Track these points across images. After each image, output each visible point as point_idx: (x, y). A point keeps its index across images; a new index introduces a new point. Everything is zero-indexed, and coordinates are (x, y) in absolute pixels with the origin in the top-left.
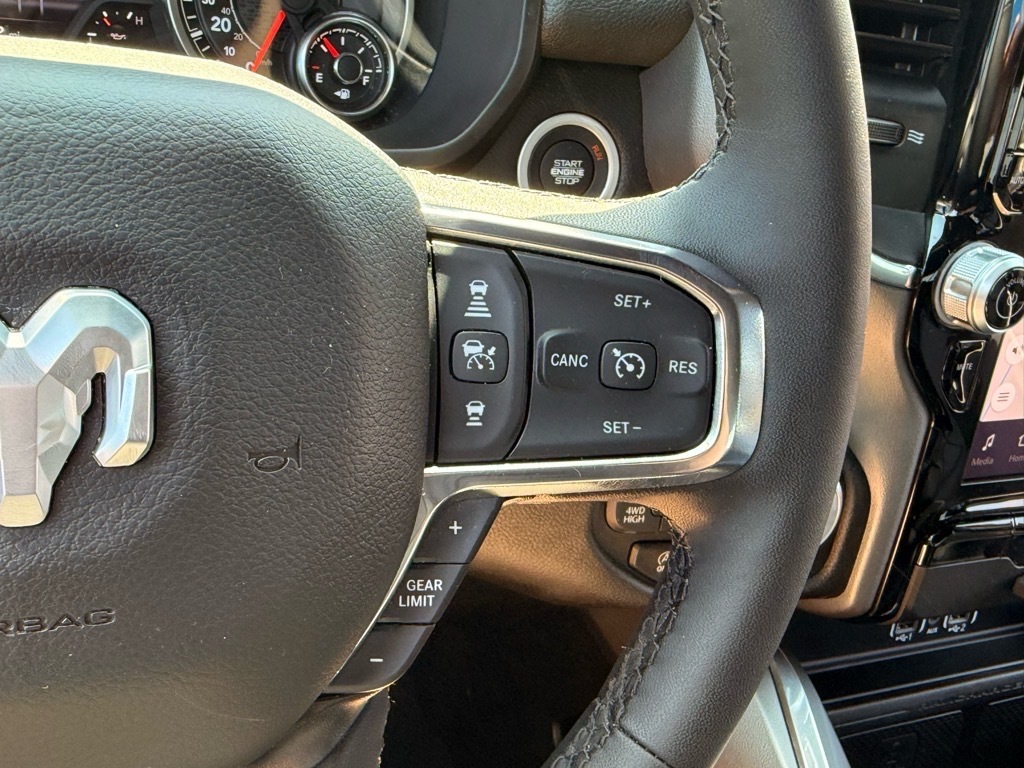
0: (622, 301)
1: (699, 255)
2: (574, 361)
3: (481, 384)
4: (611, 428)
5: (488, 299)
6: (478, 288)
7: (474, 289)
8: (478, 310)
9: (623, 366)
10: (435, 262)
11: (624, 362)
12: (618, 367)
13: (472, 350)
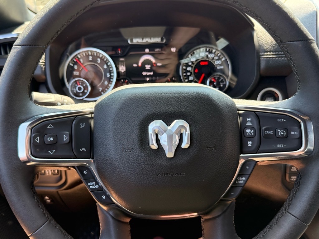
0: (279, 120)
1: (296, 110)
2: (270, 132)
3: (251, 138)
4: (279, 146)
5: (251, 121)
6: (249, 119)
7: (248, 119)
8: (249, 123)
9: (281, 133)
10: (239, 115)
11: (281, 132)
12: (279, 133)
13: (248, 131)
